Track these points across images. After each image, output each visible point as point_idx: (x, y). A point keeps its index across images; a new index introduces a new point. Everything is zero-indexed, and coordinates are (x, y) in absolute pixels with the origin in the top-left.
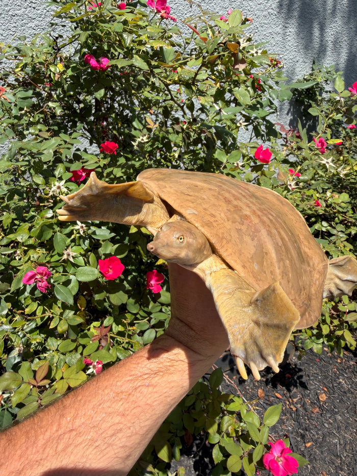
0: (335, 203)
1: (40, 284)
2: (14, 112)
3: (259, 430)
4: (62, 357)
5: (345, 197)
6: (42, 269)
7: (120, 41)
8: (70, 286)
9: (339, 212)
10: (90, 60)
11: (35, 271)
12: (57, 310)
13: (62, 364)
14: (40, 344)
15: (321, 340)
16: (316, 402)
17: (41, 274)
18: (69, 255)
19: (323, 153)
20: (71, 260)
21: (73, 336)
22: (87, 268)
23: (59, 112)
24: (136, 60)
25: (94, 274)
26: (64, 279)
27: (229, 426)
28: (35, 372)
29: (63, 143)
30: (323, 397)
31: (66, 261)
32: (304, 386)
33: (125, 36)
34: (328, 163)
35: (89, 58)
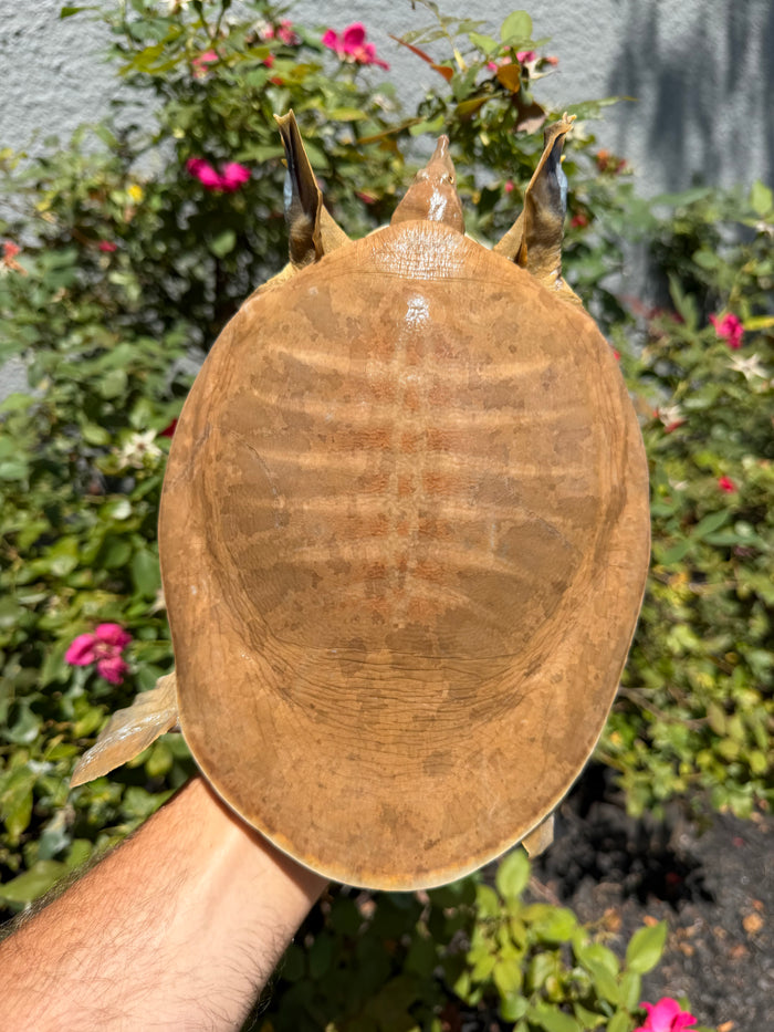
1: (106, 664)
2: (37, 298)
3: (618, 981)
7: (260, 112)
11: (91, 637)
14: (110, 805)
15: (749, 788)
16: (738, 935)
17: (108, 641)
19: (735, 347)
23: (134, 293)
27: (547, 976)
29: (144, 358)
30: (754, 923)
31: (162, 615)
32: (708, 898)
33: (271, 94)
34: (748, 369)
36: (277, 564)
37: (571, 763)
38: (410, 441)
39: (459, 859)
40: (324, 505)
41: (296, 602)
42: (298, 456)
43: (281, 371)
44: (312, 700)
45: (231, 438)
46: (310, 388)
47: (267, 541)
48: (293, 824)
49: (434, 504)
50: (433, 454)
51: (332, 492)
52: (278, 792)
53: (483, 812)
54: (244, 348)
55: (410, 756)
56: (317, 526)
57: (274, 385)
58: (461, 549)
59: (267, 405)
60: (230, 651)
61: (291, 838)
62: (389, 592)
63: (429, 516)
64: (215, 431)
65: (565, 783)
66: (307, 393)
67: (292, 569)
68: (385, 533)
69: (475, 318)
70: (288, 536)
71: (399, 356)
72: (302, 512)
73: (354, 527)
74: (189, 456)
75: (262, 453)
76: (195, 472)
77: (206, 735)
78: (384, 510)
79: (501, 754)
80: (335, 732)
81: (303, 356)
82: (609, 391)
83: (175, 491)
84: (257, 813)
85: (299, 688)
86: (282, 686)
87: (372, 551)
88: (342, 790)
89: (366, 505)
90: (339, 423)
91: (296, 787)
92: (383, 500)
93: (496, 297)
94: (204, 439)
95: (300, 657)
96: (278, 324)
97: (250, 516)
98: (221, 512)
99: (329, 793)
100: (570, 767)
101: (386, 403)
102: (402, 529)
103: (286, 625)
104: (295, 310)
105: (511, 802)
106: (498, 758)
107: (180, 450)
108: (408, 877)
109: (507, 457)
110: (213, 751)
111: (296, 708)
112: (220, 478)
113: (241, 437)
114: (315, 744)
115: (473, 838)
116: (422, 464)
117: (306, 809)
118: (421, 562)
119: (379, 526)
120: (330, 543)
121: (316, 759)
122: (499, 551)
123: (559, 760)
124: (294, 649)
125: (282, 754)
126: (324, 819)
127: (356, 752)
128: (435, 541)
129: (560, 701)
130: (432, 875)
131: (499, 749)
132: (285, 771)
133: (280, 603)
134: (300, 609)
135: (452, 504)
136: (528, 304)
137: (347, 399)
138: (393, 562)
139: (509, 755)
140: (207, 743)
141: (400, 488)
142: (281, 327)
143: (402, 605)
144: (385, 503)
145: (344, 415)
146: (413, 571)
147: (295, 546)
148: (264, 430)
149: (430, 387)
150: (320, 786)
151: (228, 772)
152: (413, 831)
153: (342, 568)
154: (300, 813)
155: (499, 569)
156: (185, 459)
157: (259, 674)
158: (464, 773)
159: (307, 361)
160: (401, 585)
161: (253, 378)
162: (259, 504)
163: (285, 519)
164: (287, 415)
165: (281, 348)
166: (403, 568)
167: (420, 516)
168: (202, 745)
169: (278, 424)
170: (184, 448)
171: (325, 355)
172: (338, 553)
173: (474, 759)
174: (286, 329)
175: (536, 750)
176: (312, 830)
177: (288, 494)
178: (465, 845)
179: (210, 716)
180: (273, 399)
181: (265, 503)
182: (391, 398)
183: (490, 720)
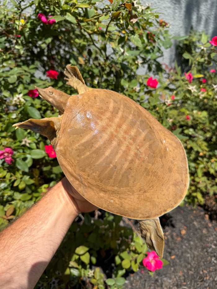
0: (198, 118)
1: (7, 159)
3: (142, 246)
4: (23, 203)
5: (205, 114)
6: (8, 150)
7: (58, 3)
8: (27, 161)
9: (200, 123)
10: (41, 17)
11: (4, 151)
12: (19, 175)
13: (23, 207)
14: (10, 196)
16: (179, 235)
17: (8, 153)
18: (26, 142)
19: (190, 82)
20: (28, 145)
21: (29, 191)
22: (38, 150)
23: (22, 52)
24: (69, 16)
25: (42, 154)
26: (23, 156)
28: (6, 212)
29: (23, 71)
30: (184, 232)
31: (24, 146)
34: (193, 89)
35: (41, 16)
36: (122, 175)
37: (181, 146)
38: (116, 131)
39: (186, 177)
40: (118, 156)
41: (131, 177)
42: (105, 155)
43: (83, 148)
44: (149, 187)
45: (87, 169)
46: (93, 143)
47: (116, 174)
48: (167, 205)
49: (130, 135)
50: (121, 129)
51: (117, 152)
52: (161, 205)
53: (181, 167)
54: (68, 155)
55: (167, 174)
56: (121, 161)
57: (85, 151)
58: (140, 137)
59: (88, 156)
60: (131, 199)
61: (169, 207)
62: (140, 156)
63: (132, 138)
64: (81, 173)
65: (183, 150)
66: (93, 145)
67: (125, 172)
68: (130, 148)
69: (98, 104)
70: (119, 168)
71: (99, 122)
72: (117, 162)
73: (126, 153)
74: (81, 184)
75: (97, 163)
76: (86, 184)
77: (142, 214)
78: (126, 145)
79: (173, 157)
80: (156, 186)
81: (83, 141)
82: (119, 95)
83: (86, 192)
84: (162, 212)
85: (146, 188)
86: (143, 191)
87: (132, 153)
88: (167, 191)
89: (123, 148)
90: (104, 142)
91: (162, 200)
92: (124, 144)
93: (95, 98)
94: (80, 178)
95: (141, 184)
96: (70, 142)
97: (108, 175)
98: (101, 183)
99: (166, 194)
100: (181, 147)
101: (107, 130)
102: (131, 144)
103: (133, 182)
104: (70, 137)
105: (182, 161)
106: (174, 158)
107: (78, 186)
108: (186, 188)
109: (127, 117)
110: (146, 214)
111: (148, 191)
112: (94, 178)
113: (89, 167)
114: (156, 191)
115: (184, 172)
116: (122, 132)
117: (166, 201)
118: (139, 145)
119: (128, 148)
120: (126, 160)
121: (159, 193)
122: (143, 131)
123: (179, 148)
124: (139, 184)
125: (155, 199)
126: (170, 198)
127: (162, 184)
128: (137, 140)
129: (170, 141)
130: (187, 183)
131: (172, 157)
132: (158, 201)
133: (129, 180)
134: (133, 176)
135: (132, 132)
136: (99, 95)
137: (101, 137)
138: (136, 151)
139: (174, 156)
140: (144, 215)
141: (124, 139)
142: (71, 142)
143: (144, 155)
144: (125, 144)
145: (104, 140)
146: (139, 148)
147: (122, 169)
148: (93, 160)
149: (108, 120)
150: (164, 195)
151: (151, 214)
152: (179, 182)
153: (132, 161)
154: (166, 202)
155: (146, 133)
156: (81, 185)
157: (139, 195)
158: (174, 166)
159: (86, 140)
160: (141, 152)
161: (78, 156)
162: (107, 171)
163: (115, 167)
164: (94, 152)
165: (77, 145)
166: (138, 150)
167: (131, 139)
168: (143, 216)
169: (94, 155)
170: (78, 184)
171: (88, 136)
172: (129, 160)
173: (172, 163)
174: (73, 141)
175: (176, 151)
176: (170, 202)
177: (111, 163)
178: (185, 174)
179: (140, 211)
180: (88, 153)
181: (109, 169)
182: (106, 129)
183: (167, 155)
